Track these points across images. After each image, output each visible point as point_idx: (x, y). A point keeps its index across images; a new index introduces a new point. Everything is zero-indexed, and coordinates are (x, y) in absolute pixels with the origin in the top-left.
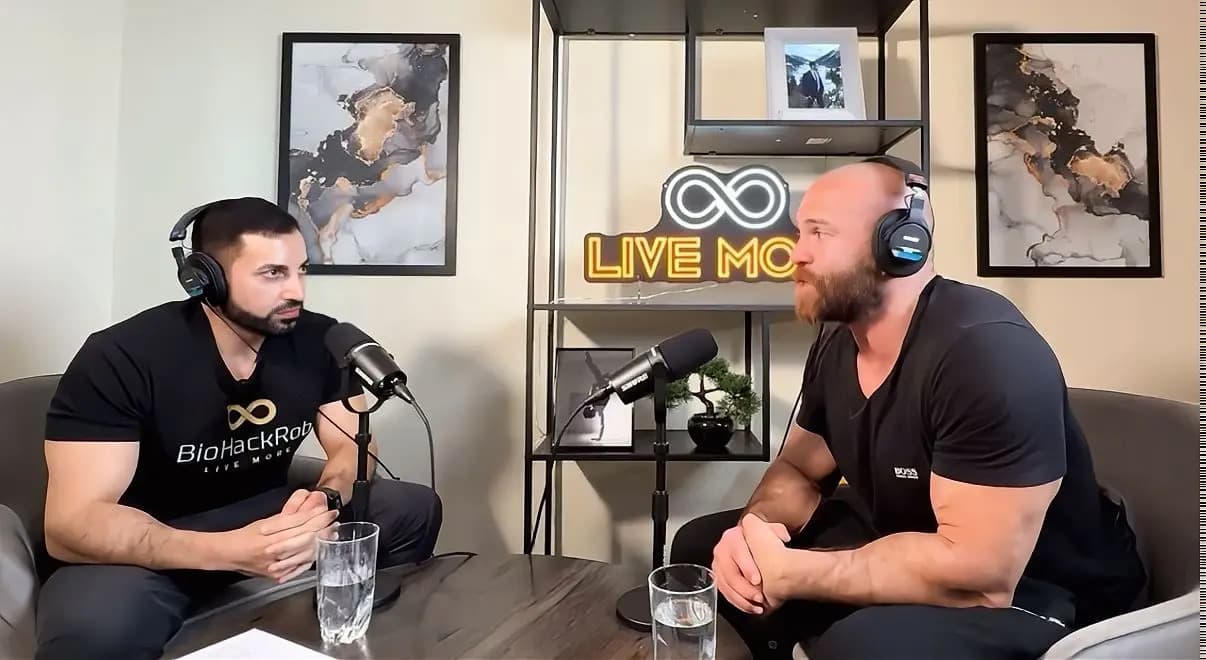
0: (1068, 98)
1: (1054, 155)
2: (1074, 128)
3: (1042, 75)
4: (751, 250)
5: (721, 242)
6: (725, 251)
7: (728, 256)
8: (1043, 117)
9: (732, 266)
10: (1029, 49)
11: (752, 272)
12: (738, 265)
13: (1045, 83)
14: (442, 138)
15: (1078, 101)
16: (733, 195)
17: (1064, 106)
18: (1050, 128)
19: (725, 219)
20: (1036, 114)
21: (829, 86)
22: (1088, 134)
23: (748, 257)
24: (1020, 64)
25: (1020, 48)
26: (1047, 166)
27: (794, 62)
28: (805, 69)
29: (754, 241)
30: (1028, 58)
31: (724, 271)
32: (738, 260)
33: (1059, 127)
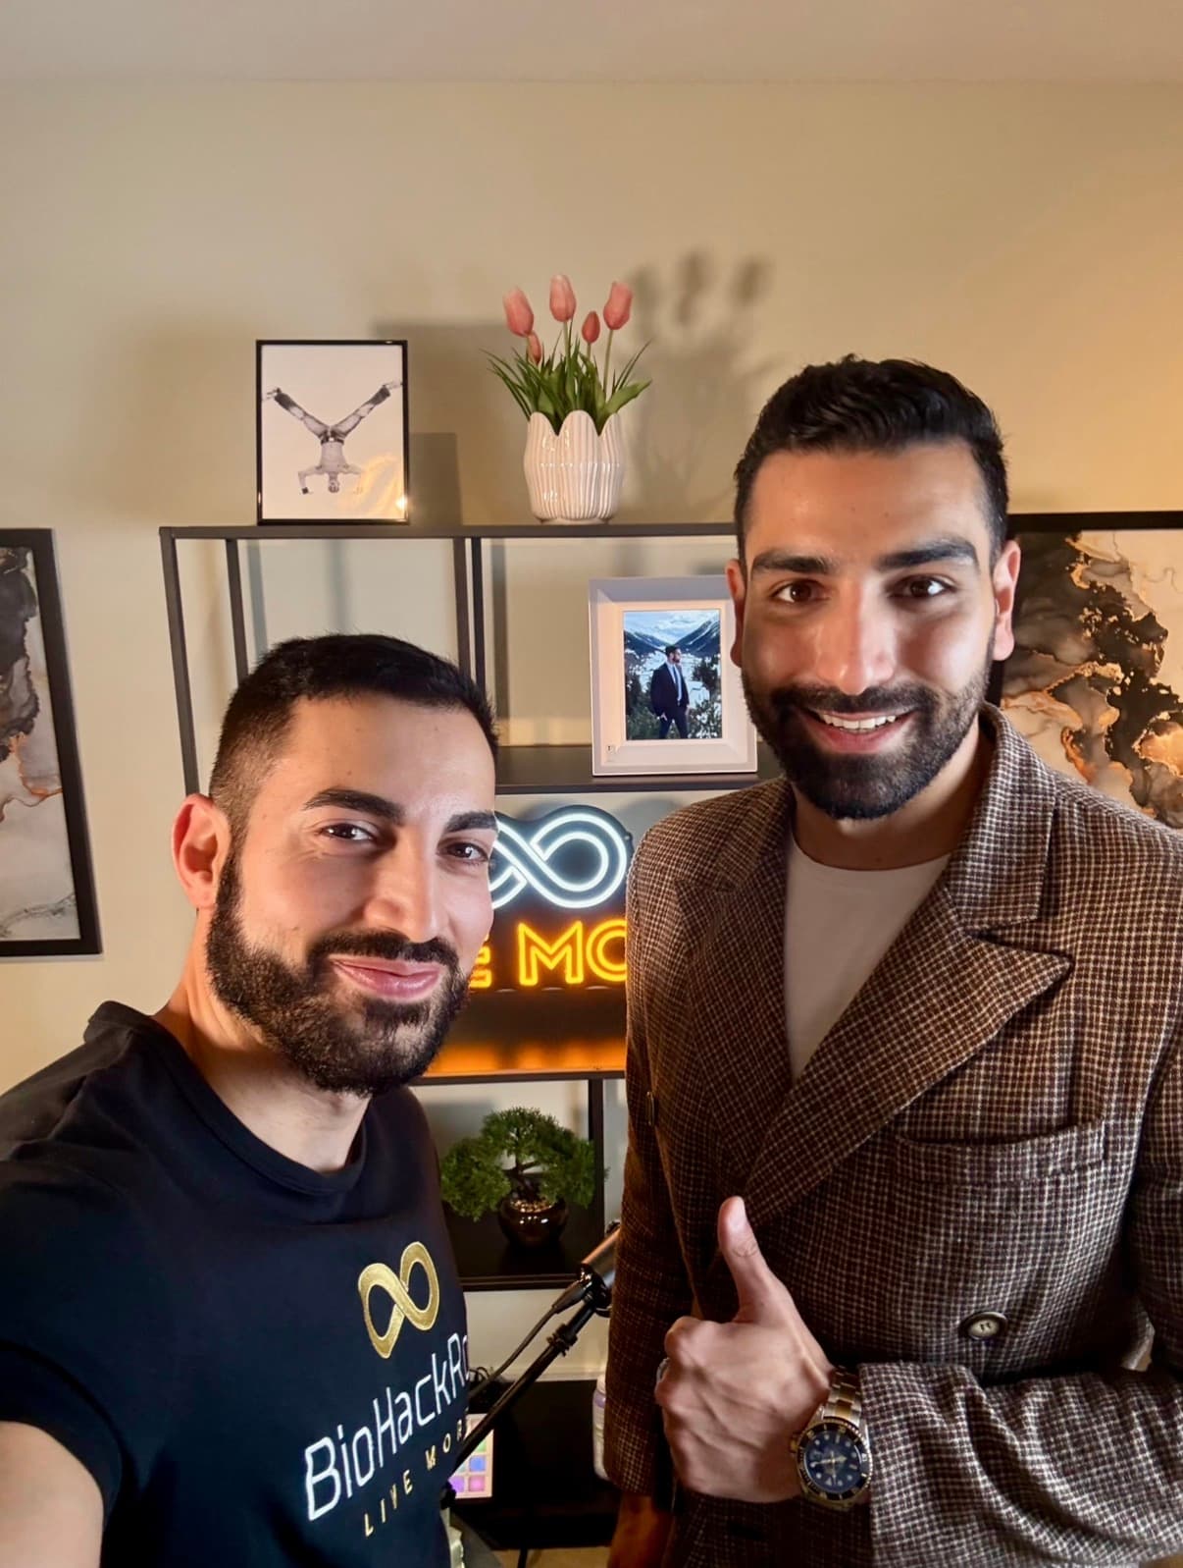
0: (1150, 629)
1: (1114, 731)
2: (1153, 681)
3: (1110, 589)
4: (572, 941)
5: (523, 930)
6: (529, 942)
7: (534, 951)
8: (1102, 663)
9: (541, 967)
10: (1089, 541)
11: (574, 973)
12: (551, 965)
13: (1110, 602)
14: (44, 723)
15: (1166, 634)
16: (541, 856)
17: (1139, 644)
18: (1111, 682)
19: (529, 895)
20: (1091, 658)
21: (697, 694)
22: (1174, 692)
23: (568, 950)
24: (1072, 569)
25: (1075, 540)
26: (1100, 750)
27: (639, 646)
28: (656, 660)
29: (577, 927)
30: (1087, 558)
31: (529, 974)
32: (551, 957)
33: (1128, 681)
